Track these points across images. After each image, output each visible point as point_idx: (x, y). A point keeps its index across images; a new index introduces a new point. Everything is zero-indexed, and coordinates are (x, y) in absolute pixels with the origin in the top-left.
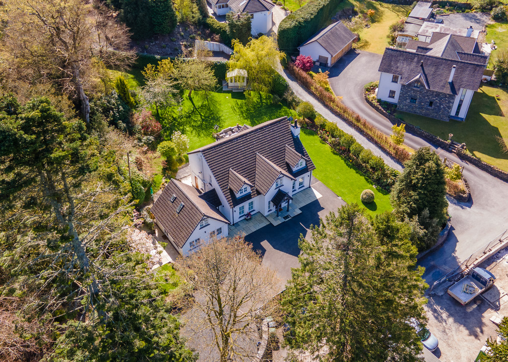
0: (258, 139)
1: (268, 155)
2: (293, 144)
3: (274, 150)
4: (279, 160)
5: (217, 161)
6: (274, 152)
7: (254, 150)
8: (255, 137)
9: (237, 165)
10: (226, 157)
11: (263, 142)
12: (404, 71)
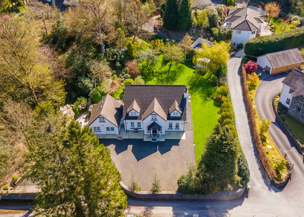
0: (161, 90)
1: (161, 101)
2: (181, 101)
3: (166, 100)
4: (166, 107)
5: (130, 93)
6: (165, 101)
7: (154, 96)
8: (159, 89)
9: (140, 100)
10: (136, 93)
11: (163, 93)
12: (298, 87)
